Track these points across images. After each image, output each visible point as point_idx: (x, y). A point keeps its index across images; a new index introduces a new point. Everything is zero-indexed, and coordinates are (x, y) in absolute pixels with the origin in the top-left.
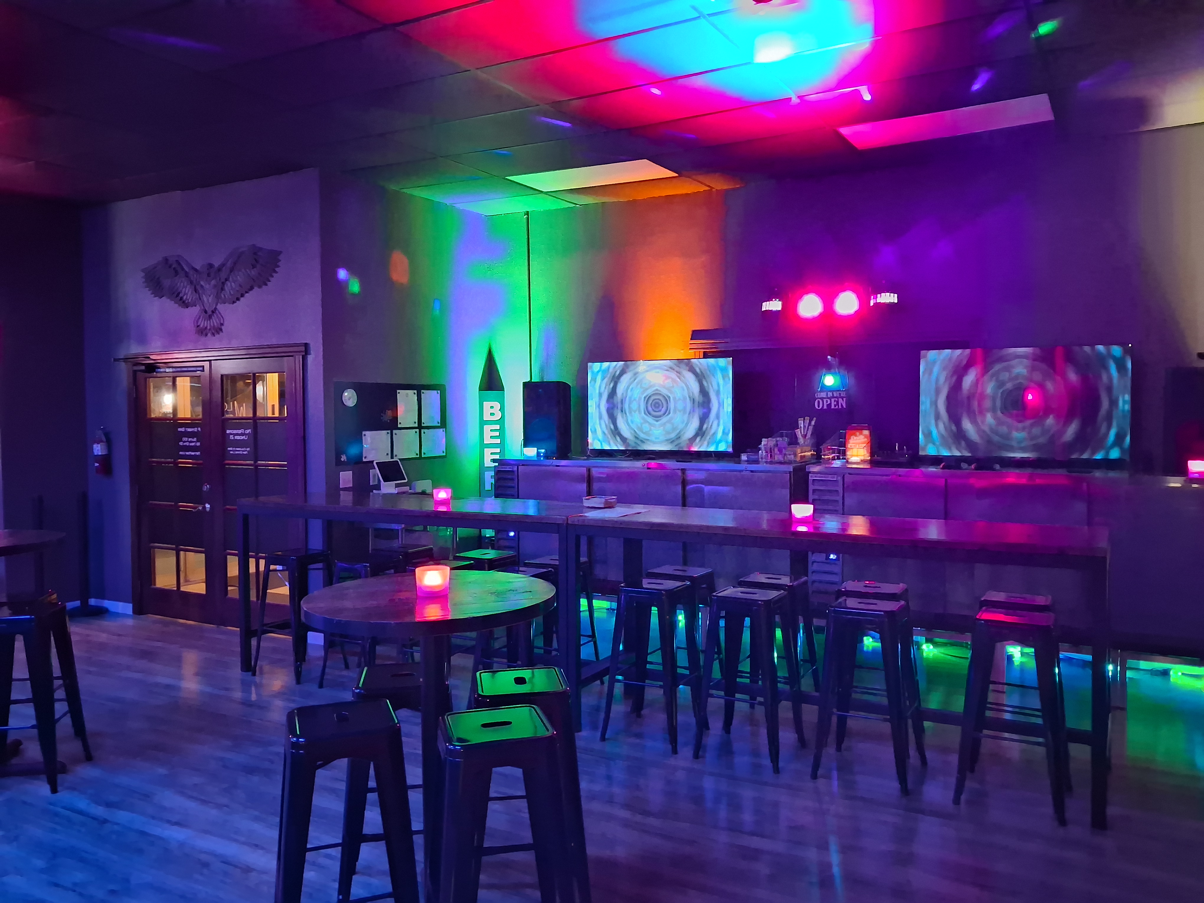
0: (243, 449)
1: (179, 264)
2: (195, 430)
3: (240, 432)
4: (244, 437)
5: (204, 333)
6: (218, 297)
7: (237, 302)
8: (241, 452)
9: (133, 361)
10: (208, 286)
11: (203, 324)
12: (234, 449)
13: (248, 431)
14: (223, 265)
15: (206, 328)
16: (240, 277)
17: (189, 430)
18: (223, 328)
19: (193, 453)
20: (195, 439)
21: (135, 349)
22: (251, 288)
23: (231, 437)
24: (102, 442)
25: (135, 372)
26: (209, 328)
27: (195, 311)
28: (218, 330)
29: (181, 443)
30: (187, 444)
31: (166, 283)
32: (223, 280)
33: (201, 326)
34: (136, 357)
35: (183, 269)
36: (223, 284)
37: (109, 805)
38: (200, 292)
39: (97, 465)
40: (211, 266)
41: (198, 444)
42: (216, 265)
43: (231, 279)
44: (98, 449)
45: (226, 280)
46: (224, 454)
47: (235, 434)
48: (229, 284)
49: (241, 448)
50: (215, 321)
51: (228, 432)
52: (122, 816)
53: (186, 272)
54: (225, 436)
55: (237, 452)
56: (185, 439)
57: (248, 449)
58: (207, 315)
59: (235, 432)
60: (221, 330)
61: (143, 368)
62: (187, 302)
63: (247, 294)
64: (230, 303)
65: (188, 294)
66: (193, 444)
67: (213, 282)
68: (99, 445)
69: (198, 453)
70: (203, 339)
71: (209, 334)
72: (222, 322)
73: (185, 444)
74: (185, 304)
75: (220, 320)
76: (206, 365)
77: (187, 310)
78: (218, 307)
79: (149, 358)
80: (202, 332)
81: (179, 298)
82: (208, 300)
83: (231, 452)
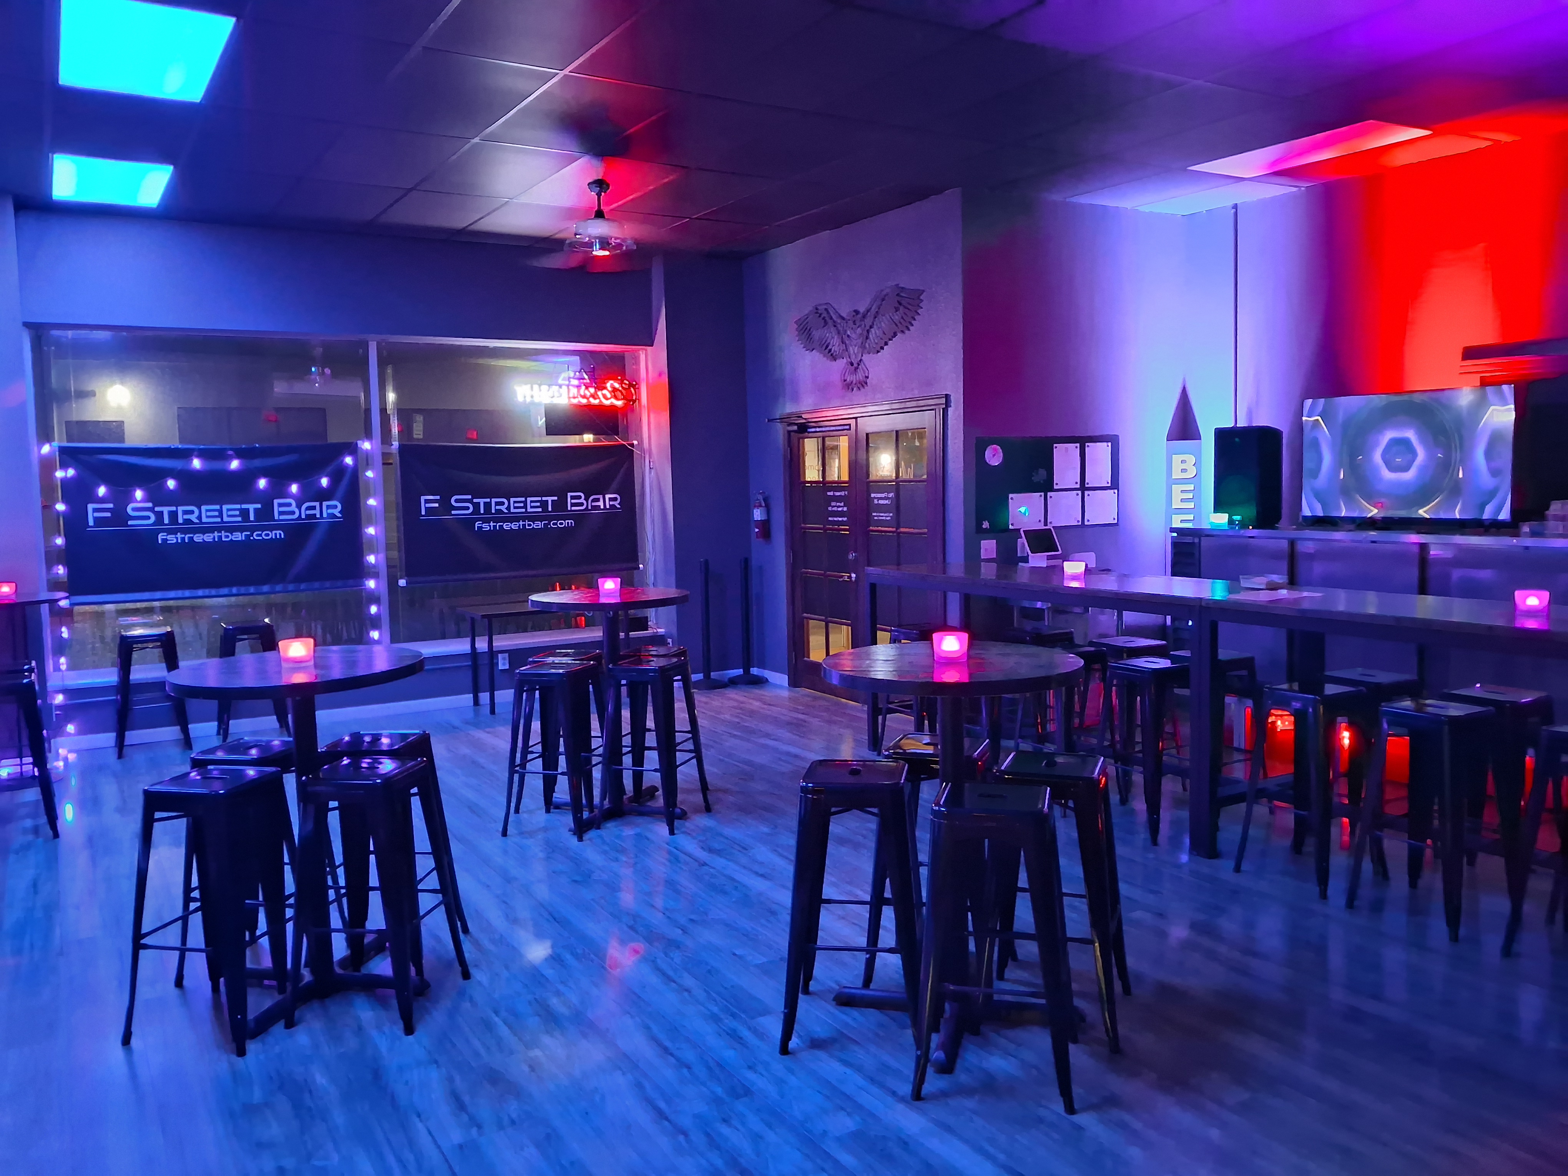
0: (886, 515)
1: (828, 313)
2: (842, 493)
3: (883, 495)
4: (887, 501)
5: (850, 387)
6: (863, 347)
7: (882, 351)
8: (884, 518)
9: (786, 420)
10: (854, 334)
11: (849, 379)
12: (878, 514)
13: (891, 495)
14: (868, 311)
15: (852, 382)
16: (884, 323)
17: (838, 494)
18: (868, 381)
19: (840, 519)
20: (842, 504)
21: (789, 408)
22: (895, 335)
23: (876, 501)
24: (761, 506)
25: (789, 432)
26: (854, 382)
27: (842, 363)
28: (863, 384)
29: (830, 509)
30: (835, 509)
31: (817, 334)
32: (868, 328)
33: (848, 380)
34: (789, 416)
35: (831, 318)
36: (868, 331)
37: (711, 851)
38: (847, 342)
39: (757, 530)
40: (857, 312)
41: (845, 509)
42: (862, 310)
43: (875, 326)
44: (758, 514)
45: (871, 327)
46: (868, 520)
47: (880, 498)
48: (873, 332)
49: (885, 513)
50: (860, 376)
51: (873, 495)
52: (719, 862)
53: (834, 322)
54: (869, 500)
55: (881, 518)
56: (833, 504)
57: (891, 514)
58: (853, 368)
59: (879, 495)
60: (866, 383)
61: (795, 428)
62: (835, 354)
63: (891, 341)
64: (874, 354)
65: (836, 345)
66: (840, 509)
67: (859, 331)
68: (759, 510)
69: (845, 519)
70: (849, 394)
71: (855, 389)
72: (867, 375)
73: (834, 509)
74: (834, 358)
75: (864, 373)
76: (853, 422)
77: (834, 363)
78: (863, 358)
79: (801, 417)
80: (848, 386)
81: (827, 350)
82: (853, 350)
83: (876, 518)
